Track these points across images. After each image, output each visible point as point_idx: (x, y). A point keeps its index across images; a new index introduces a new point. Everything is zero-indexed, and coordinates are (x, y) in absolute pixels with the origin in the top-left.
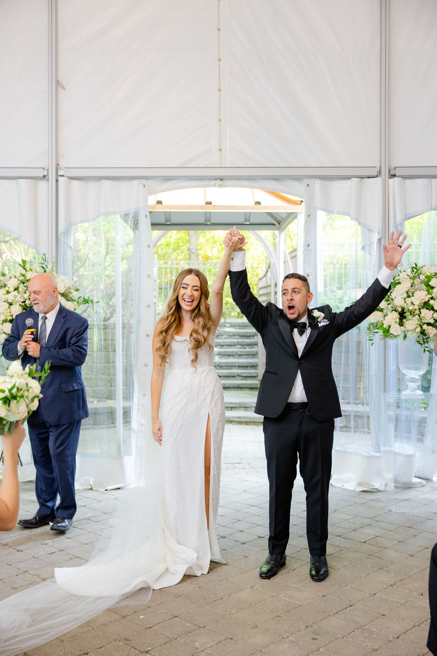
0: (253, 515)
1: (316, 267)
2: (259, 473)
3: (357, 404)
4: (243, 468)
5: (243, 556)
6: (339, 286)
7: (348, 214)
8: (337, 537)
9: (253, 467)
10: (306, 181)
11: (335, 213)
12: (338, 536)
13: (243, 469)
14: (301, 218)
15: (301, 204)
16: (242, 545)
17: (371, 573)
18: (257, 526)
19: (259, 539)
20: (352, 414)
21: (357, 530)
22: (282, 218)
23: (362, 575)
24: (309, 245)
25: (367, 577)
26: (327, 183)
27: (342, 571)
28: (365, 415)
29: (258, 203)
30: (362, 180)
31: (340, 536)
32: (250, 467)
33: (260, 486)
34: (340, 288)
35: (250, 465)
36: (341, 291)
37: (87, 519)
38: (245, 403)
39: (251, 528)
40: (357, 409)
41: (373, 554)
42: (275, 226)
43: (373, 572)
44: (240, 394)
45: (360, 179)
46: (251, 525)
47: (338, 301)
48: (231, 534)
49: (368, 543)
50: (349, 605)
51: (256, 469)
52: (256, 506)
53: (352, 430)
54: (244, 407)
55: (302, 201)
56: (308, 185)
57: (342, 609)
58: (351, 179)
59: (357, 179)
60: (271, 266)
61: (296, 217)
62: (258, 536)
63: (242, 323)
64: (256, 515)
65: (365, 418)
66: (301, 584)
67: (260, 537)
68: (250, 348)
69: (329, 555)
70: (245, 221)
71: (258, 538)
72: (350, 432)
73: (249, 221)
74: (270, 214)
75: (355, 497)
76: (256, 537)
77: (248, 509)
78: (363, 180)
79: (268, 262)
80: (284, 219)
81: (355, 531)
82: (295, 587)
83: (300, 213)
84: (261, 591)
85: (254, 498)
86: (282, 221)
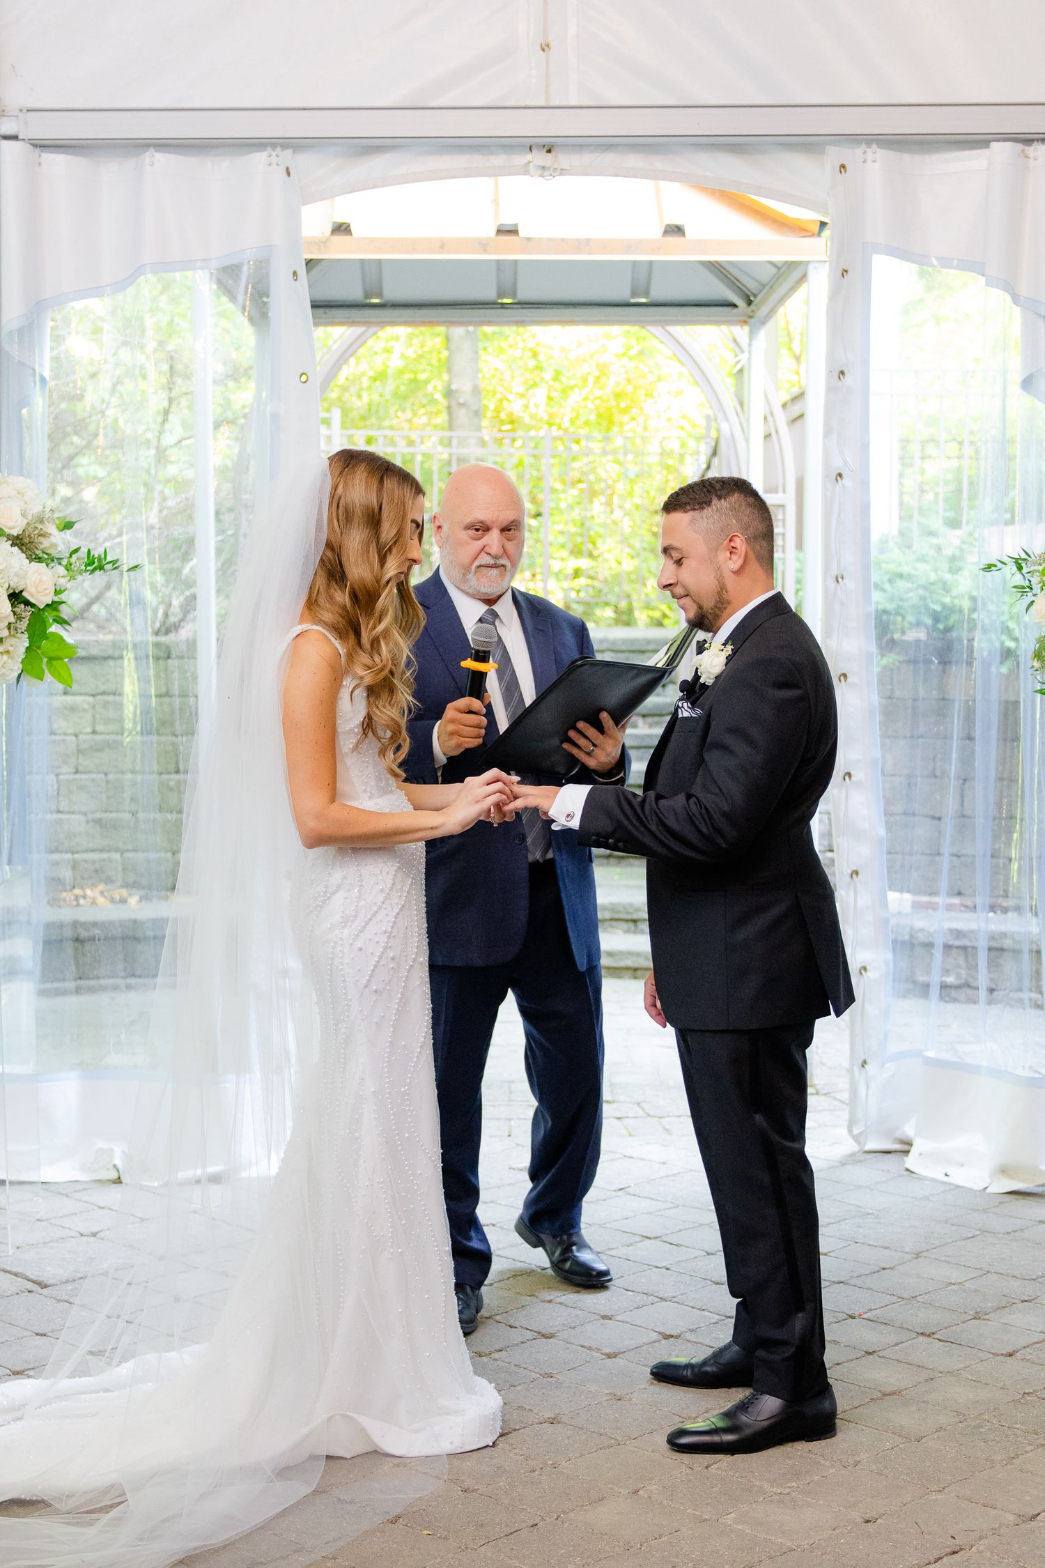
0: (646, 1267)
1: (865, 447)
2: (671, 1134)
3: (1005, 910)
4: (619, 1118)
5: (611, 1394)
6: (951, 514)
7: (977, 267)
8: (921, 1338)
9: (652, 1113)
10: (835, 155)
11: (935, 262)
12: (922, 1333)
13: (616, 1121)
14: (819, 282)
15: (819, 234)
16: (608, 1360)
17: (1026, 1452)
18: (657, 1300)
19: (663, 1342)
20: (982, 944)
21: (986, 1317)
22: (757, 281)
23: (995, 1458)
24: (842, 373)
25: (1013, 1464)
26: (908, 160)
27: (930, 1444)
28: (1026, 948)
29: (677, 230)
30: (1027, 148)
31: (929, 1336)
32: (641, 1113)
33: (674, 1175)
34: (954, 524)
35: (643, 1109)
36: (958, 532)
37: (102, 1274)
38: (631, 905)
39: (639, 1308)
40: (1003, 928)
41: (1035, 1391)
42: (735, 310)
43: (1031, 1448)
44: (616, 877)
45: (1020, 146)
46: (639, 1297)
47: (945, 566)
48: (573, 1325)
49: (1022, 1357)
50: (949, 1550)
51: (662, 1120)
52: (656, 1238)
53: (983, 994)
54: (627, 921)
55: (823, 224)
56: (843, 166)
57: (926, 1562)
58: (988, 147)
59: (1009, 144)
60: (723, 447)
61: (803, 278)
62: (660, 1333)
63: (624, 641)
64: (657, 1267)
65: (1026, 956)
66: (794, 1484)
67: (667, 1337)
68: (651, 726)
69: (889, 1395)
70: (634, 294)
71: (660, 1337)
72: (975, 1002)
73: (647, 294)
74: (716, 269)
75: (985, 1211)
76: (654, 1336)
77: (631, 1248)
78: (1031, 150)
79: (714, 434)
80: (764, 286)
81: (979, 1319)
82: (776, 1494)
83: (817, 265)
84: (665, 1502)
85: (651, 1213)
86: (760, 291)
